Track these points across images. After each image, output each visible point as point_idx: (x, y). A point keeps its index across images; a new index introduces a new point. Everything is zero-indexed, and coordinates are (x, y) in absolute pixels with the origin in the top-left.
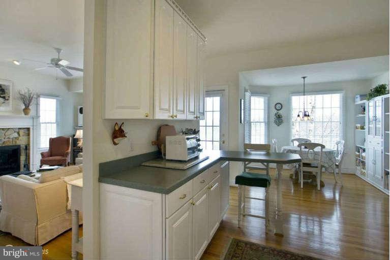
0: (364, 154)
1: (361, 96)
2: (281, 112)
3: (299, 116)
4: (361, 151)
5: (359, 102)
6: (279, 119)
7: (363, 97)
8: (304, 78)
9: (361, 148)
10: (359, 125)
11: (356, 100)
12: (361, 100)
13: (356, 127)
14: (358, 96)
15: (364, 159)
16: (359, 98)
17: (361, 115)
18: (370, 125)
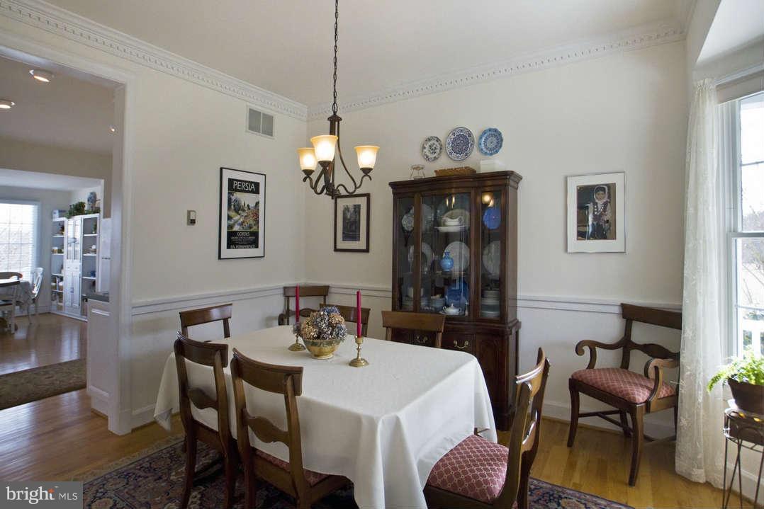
0: (61, 284)
1: (60, 211)
4: (57, 280)
5: (57, 218)
7: (62, 213)
9: (58, 277)
10: (56, 248)
11: (54, 215)
12: (60, 217)
13: (53, 250)
14: (57, 212)
15: (62, 290)
16: (57, 214)
17: (59, 236)
18: (69, 248)
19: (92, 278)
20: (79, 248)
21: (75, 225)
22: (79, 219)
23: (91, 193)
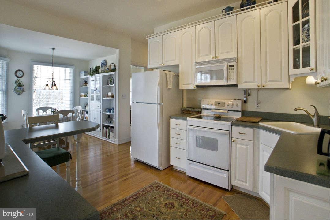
0: (87, 115)
1: (85, 72)
2: (21, 80)
3: (47, 85)
4: (84, 113)
5: (83, 76)
6: (20, 88)
7: (86, 73)
8: (53, 49)
9: (84, 111)
10: (83, 94)
11: (81, 75)
12: (85, 75)
13: (81, 95)
14: (83, 72)
15: (88, 119)
16: (83, 74)
17: (84, 87)
18: (92, 94)
19: (109, 113)
20: (100, 94)
21: (96, 81)
22: (99, 76)
23: (104, 60)
